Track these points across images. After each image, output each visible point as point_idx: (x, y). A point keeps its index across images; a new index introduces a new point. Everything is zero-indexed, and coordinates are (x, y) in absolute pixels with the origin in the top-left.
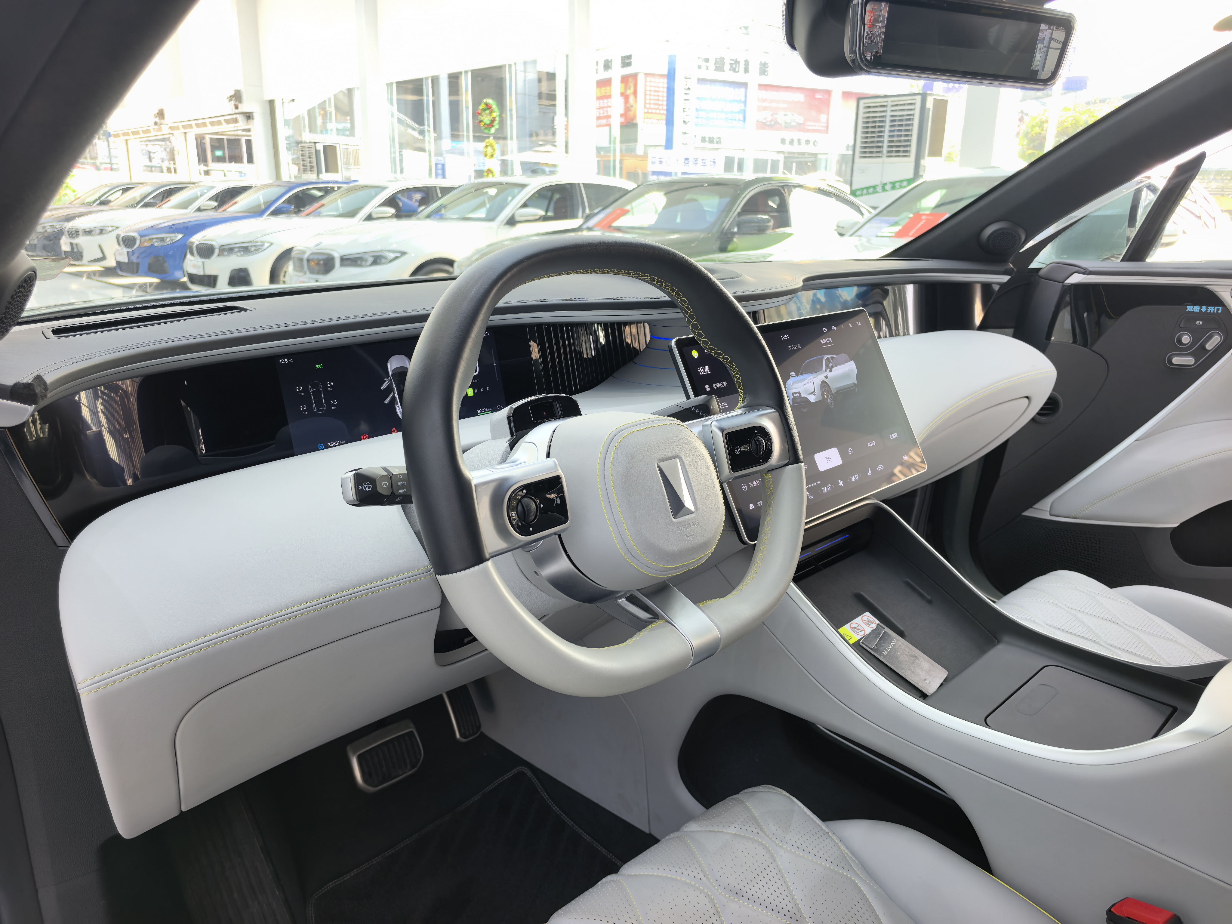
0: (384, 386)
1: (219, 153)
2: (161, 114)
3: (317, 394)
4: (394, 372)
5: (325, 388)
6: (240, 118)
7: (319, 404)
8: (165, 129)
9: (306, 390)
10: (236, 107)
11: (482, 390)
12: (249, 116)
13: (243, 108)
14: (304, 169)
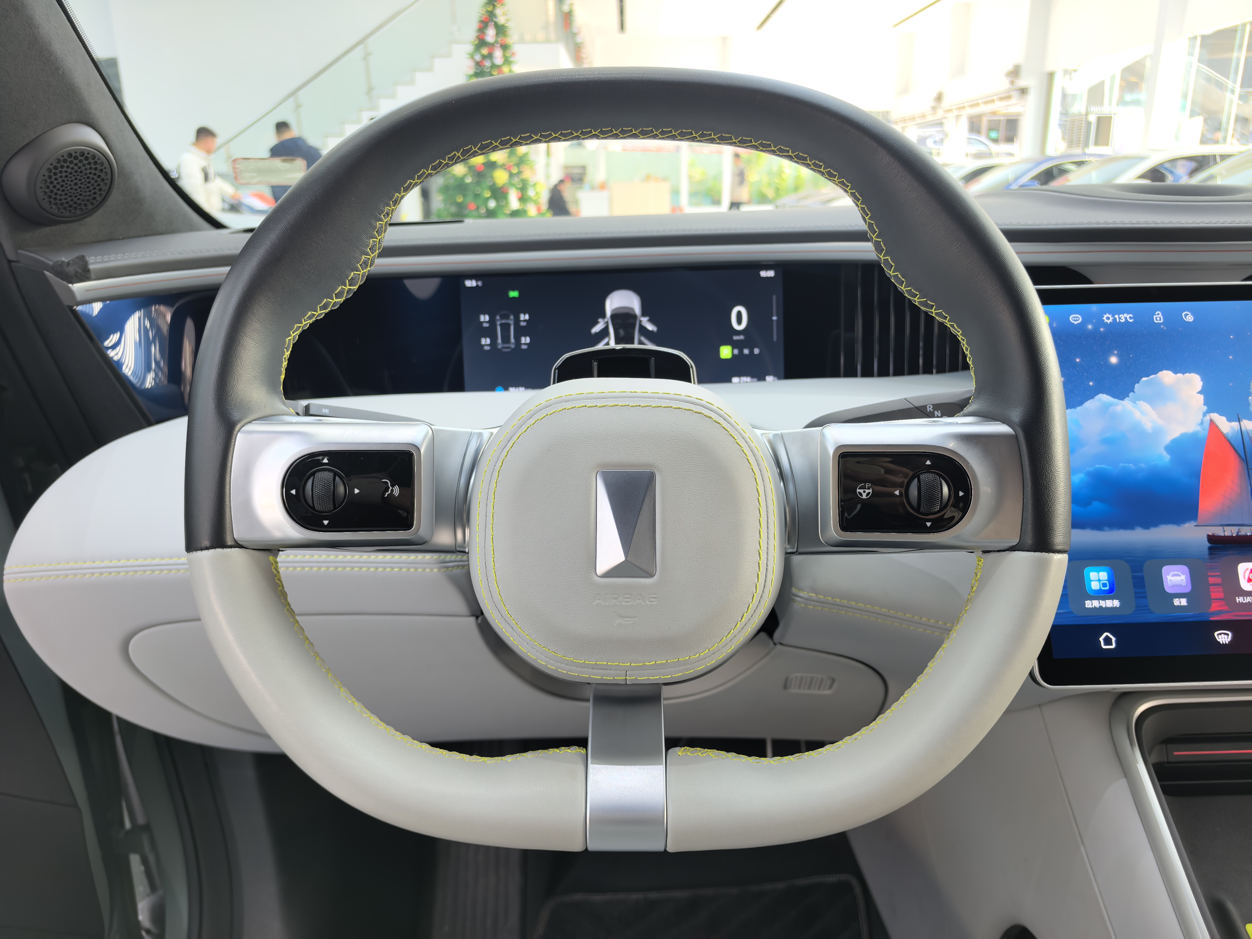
0: (596, 329)
1: (994, 135)
2: (939, 98)
3: (505, 328)
4: (615, 312)
5: (517, 320)
6: (1015, 94)
7: (506, 339)
8: (940, 114)
9: (492, 321)
10: (1012, 83)
11: (746, 351)
12: (1023, 91)
13: (1022, 83)
14: (1071, 144)
